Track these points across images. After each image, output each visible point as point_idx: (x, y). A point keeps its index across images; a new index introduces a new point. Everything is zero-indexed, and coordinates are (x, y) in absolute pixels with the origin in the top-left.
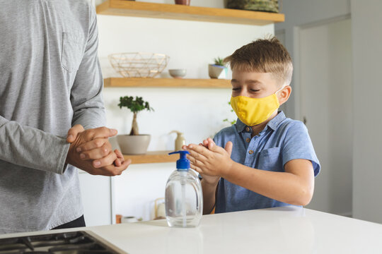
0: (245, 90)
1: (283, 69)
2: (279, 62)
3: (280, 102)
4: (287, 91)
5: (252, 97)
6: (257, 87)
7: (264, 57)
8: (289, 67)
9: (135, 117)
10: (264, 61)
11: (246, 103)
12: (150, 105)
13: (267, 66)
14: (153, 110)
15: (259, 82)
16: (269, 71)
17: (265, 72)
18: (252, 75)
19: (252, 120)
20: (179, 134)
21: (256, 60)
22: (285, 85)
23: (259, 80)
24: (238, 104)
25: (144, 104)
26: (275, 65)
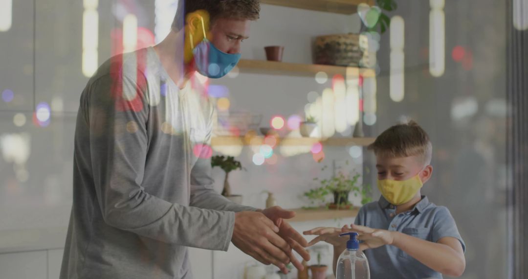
0: (389, 174)
1: (422, 151)
2: (418, 145)
3: (423, 181)
4: (428, 170)
5: (396, 180)
6: (401, 171)
7: (404, 143)
8: (429, 148)
9: (227, 177)
10: (405, 146)
11: (392, 186)
12: (243, 164)
13: (407, 151)
14: (246, 170)
15: (402, 167)
16: (410, 155)
17: (406, 156)
18: (396, 161)
19: (398, 199)
20: (270, 195)
21: (397, 147)
22: (426, 165)
23: (402, 165)
24: (385, 187)
25: (237, 164)
26: (416, 149)
